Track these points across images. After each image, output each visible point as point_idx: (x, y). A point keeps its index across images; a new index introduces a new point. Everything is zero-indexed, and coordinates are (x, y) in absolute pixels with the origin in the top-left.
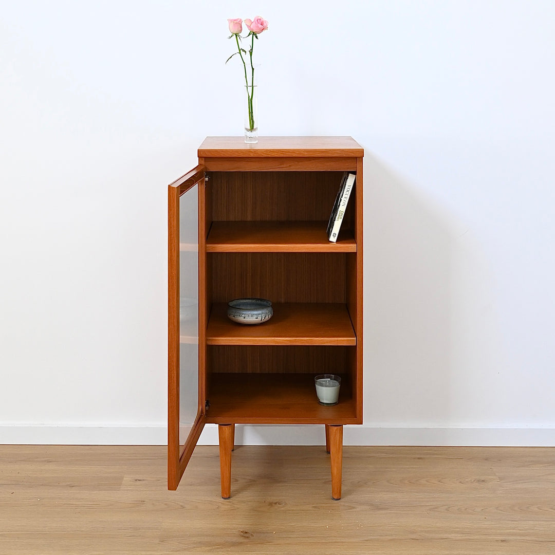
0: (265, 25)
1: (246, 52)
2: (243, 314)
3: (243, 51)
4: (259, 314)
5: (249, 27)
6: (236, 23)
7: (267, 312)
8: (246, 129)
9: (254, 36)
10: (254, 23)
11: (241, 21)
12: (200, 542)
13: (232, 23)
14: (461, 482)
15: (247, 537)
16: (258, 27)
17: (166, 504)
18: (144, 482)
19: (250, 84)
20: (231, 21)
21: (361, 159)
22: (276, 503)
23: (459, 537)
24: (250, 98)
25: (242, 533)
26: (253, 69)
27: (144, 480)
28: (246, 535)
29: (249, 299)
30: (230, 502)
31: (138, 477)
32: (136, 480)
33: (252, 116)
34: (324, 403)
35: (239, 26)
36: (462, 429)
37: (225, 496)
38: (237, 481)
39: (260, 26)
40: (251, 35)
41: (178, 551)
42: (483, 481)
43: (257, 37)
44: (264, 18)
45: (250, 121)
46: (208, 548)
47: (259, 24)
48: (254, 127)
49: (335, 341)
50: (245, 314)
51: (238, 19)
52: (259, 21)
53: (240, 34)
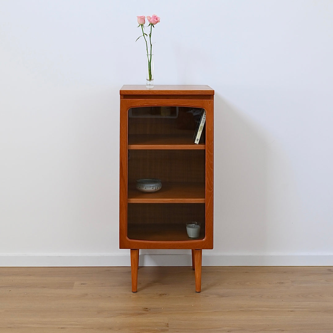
0: (158, 19)
1: (147, 35)
2: (145, 186)
3: (146, 34)
4: (154, 186)
5: (149, 20)
6: (142, 19)
7: (159, 185)
8: (148, 80)
9: (152, 26)
10: (152, 19)
11: (144, 17)
12: (120, 313)
13: (140, 19)
14: (270, 284)
15: (147, 311)
16: (154, 21)
17: (100, 295)
18: (86, 285)
19: (149, 53)
20: (138, 17)
21: (213, 96)
22: (163, 295)
23: (267, 309)
24: (150, 61)
25: (144, 309)
26: (151, 45)
27: (86, 284)
28: (146, 310)
29: (148, 178)
30: (137, 294)
31: (83, 282)
32: (82, 284)
33: (151, 72)
34: (191, 238)
35: (144, 20)
36: (271, 256)
37: (134, 291)
38: (140, 284)
39: (156, 20)
40: (151, 25)
41: (108, 317)
42: (282, 283)
43: (153, 26)
44: (158, 16)
45: (149, 75)
46: (125, 316)
47: (155, 19)
48: (152, 79)
49: (198, 200)
50: (146, 186)
51: (143, 16)
52: (155, 17)
53: (144, 25)
